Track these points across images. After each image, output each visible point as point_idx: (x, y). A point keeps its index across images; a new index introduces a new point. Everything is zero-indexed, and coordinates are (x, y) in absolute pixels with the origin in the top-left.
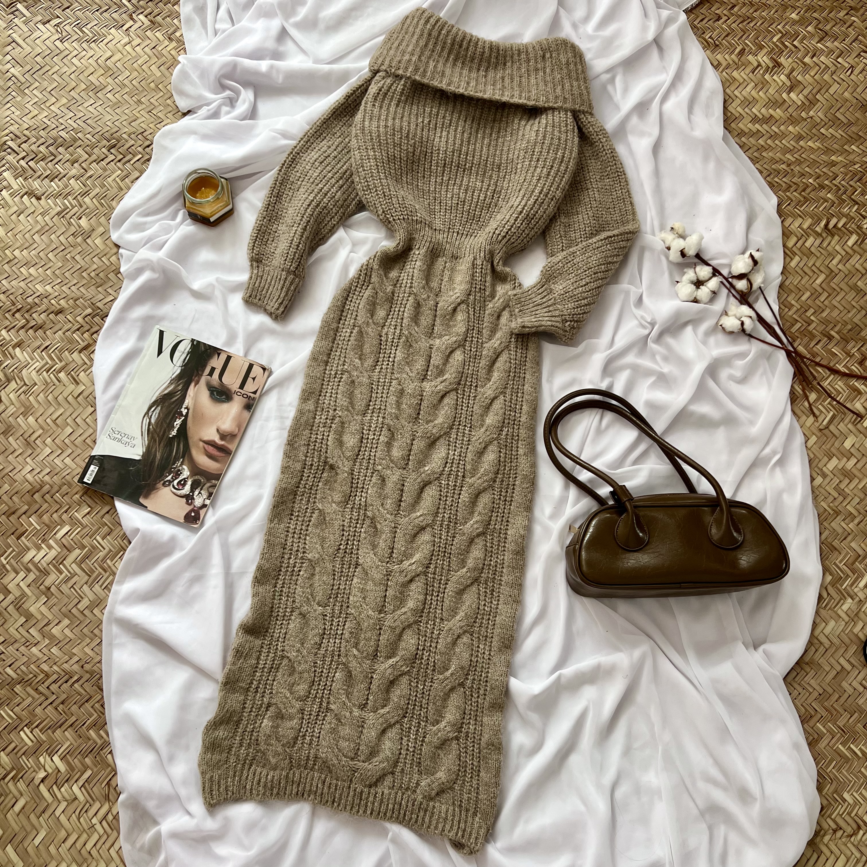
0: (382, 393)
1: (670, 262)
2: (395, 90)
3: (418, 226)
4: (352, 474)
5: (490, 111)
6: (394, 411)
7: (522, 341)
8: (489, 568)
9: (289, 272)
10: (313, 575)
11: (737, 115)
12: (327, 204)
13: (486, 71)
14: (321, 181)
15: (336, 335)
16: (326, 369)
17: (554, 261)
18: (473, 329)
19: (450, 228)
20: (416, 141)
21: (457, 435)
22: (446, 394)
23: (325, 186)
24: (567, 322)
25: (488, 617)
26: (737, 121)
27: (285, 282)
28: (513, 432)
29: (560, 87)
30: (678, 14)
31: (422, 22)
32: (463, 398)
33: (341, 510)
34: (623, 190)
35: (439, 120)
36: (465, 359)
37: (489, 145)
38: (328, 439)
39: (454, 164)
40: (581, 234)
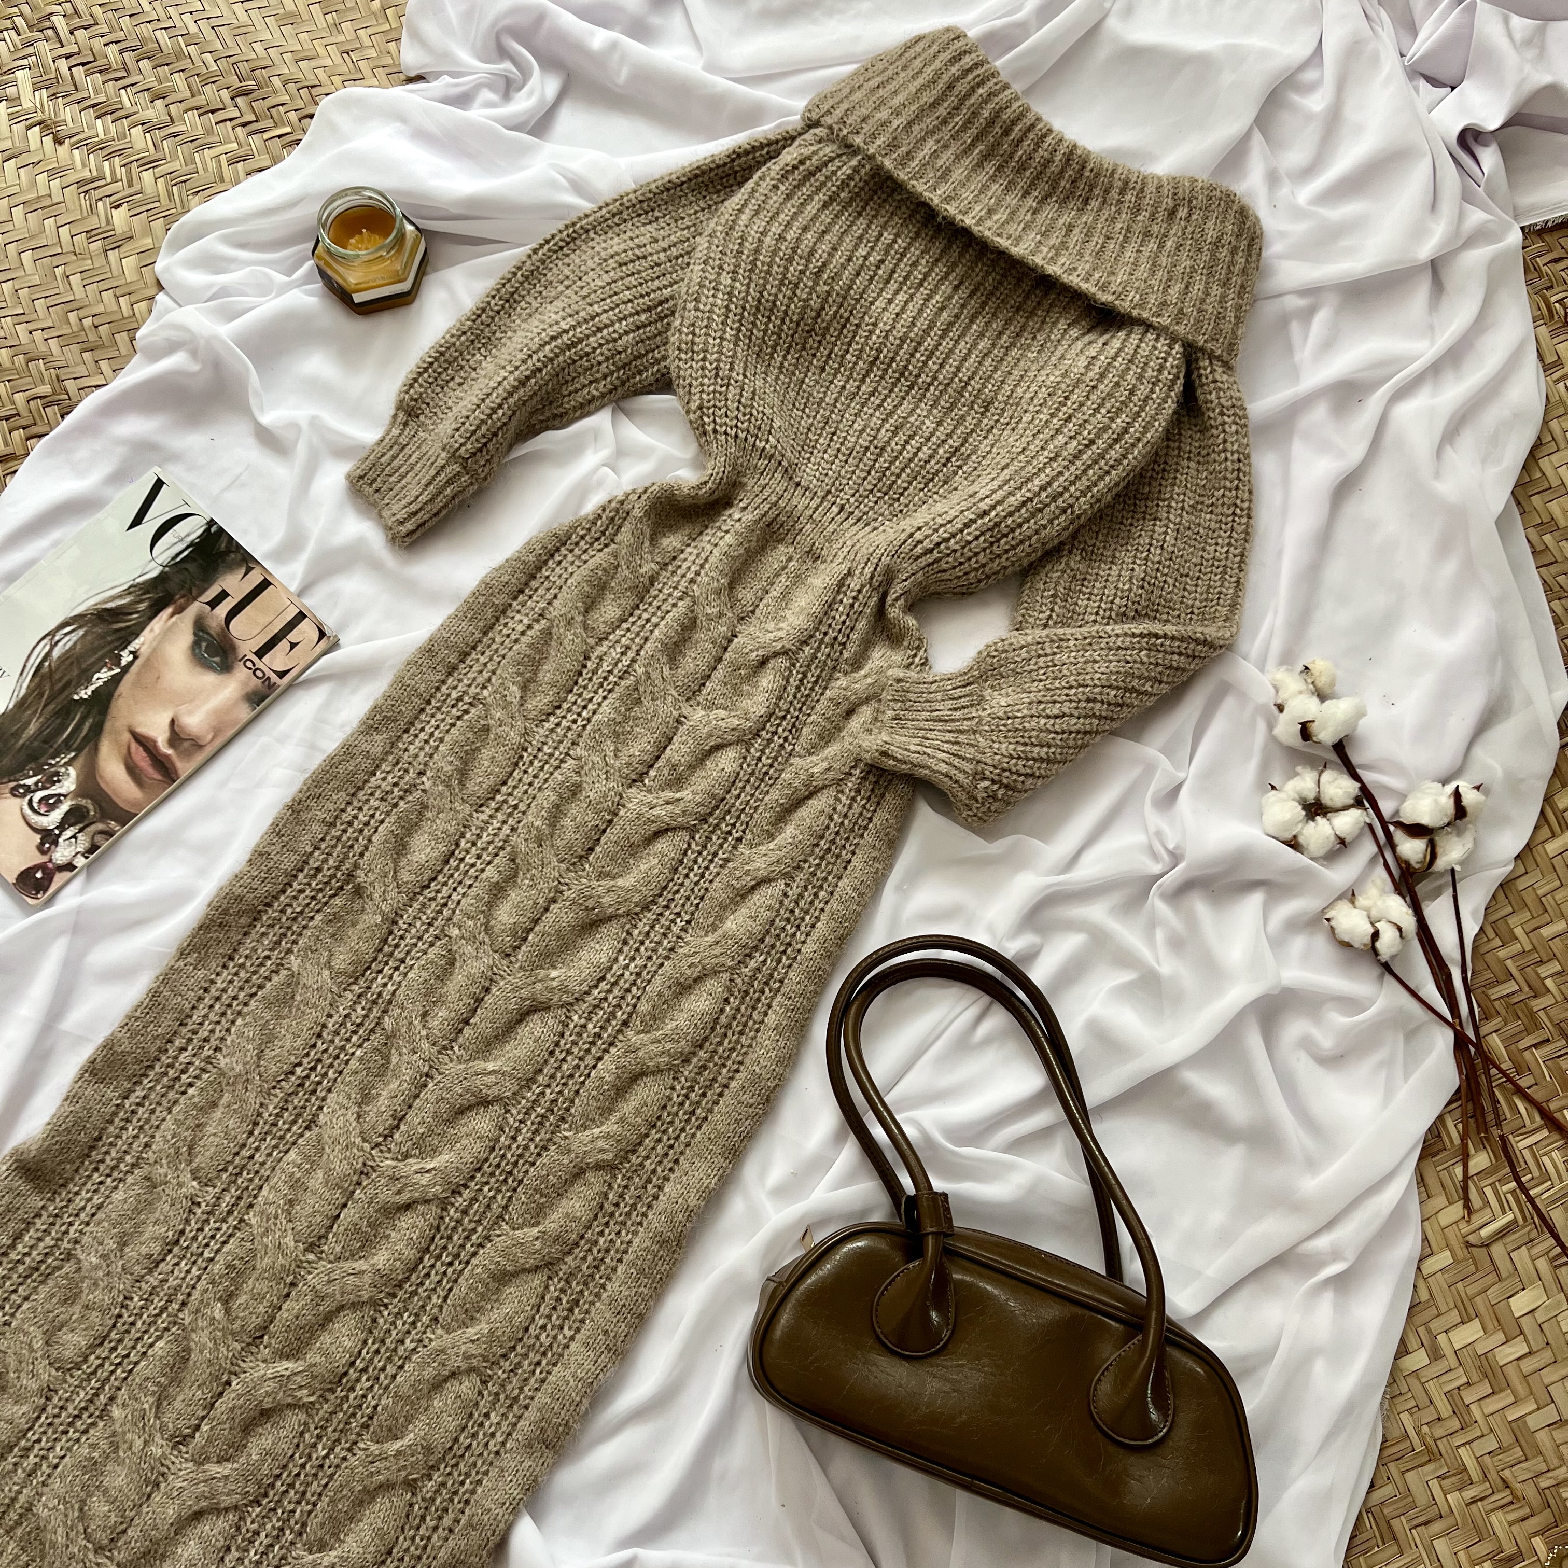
0: (535, 776)
1: (1273, 739)
2: (834, 173)
3: (762, 463)
4: (395, 923)
5: (1018, 284)
6: (538, 823)
7: (876, 783)
8: (590, 1250)
9: (453, 456)
10: (214, 1105)
11: (1555, 483)
12: (594, 349)
13: (1043, 201)
14: (603, 300)
15: (498, 619)
16: (444, 682)
17: (1013, 640)
18: (784, 717)
19: (829, 492)
20: (832, 289)
21: (652, 927)
22: (667, 831)
23: (605, 311)
25: (538, 1357)
26: (1548, 496)
27: (438, 473)
28: (775, 969)
29: (1180, 286)
30: (1506, 230)
31: (945, 56)
32: (700, 853)
33: (335, 989)
34: (1232, 549)
35: (902, 266)
36: (738, 774)
37: (986, 355)
38: (377, 828)
39: (894, 365)
40: (1099, 607)
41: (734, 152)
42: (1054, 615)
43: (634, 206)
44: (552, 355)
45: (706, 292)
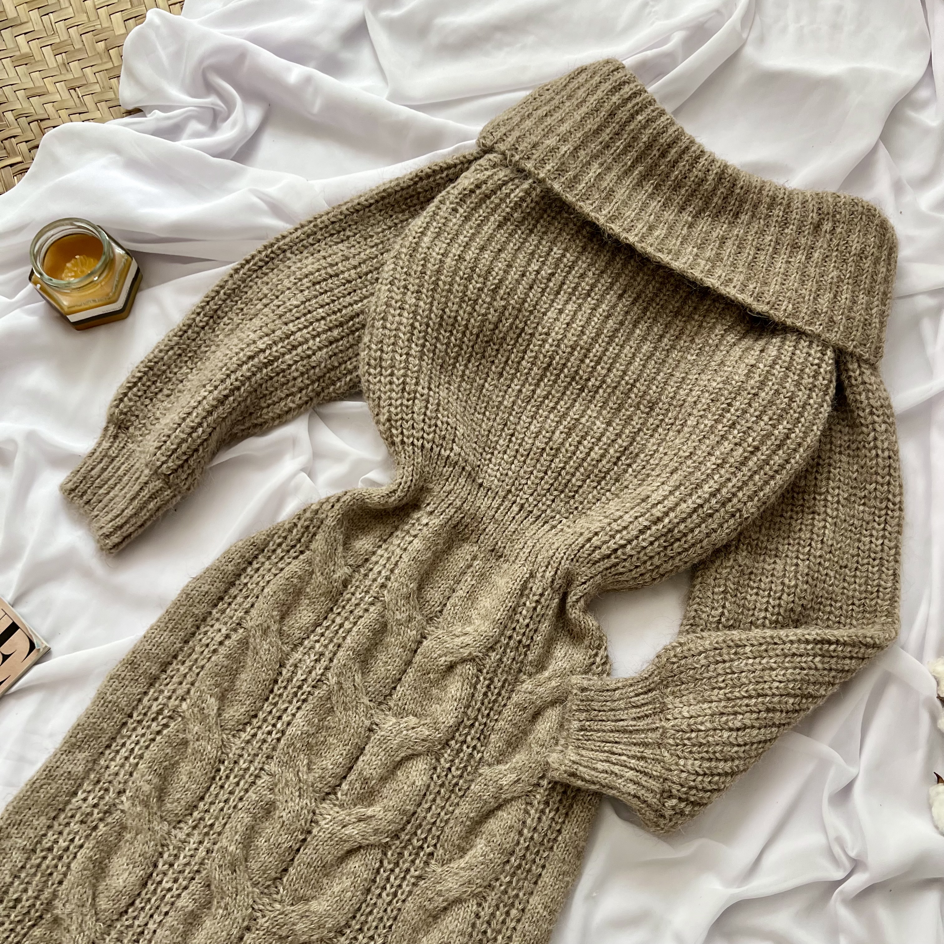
0: (231, 793)
2: (508, 195)
3: (447, 470)
5: (675, 291)
6: (232, 848)
9: (156, 472)
12: (290, 366)
13: (696, 216)
14: (298, 318)
15: (198, 628)
16: (146, 693)
17: (692, 646)
18: (472, 725)
19: (509, 491)
20: (508, 303)
22: (360, 847)
23: (300, 330)
24: (671, 797)
27: (141, 489)
29: (829, 296)
31: (607, 86)
32: (392, 871)
34: (886, 541)
35: (571, 277)
36: (429, 786)
37: (649, 358)
38: (76, 854)
39: (566, 370)
40: (768, 602)
41: (417, 176)
42: (726, 611)
43: (327, 227)
44: (249, 374)
45: (392, 311)
